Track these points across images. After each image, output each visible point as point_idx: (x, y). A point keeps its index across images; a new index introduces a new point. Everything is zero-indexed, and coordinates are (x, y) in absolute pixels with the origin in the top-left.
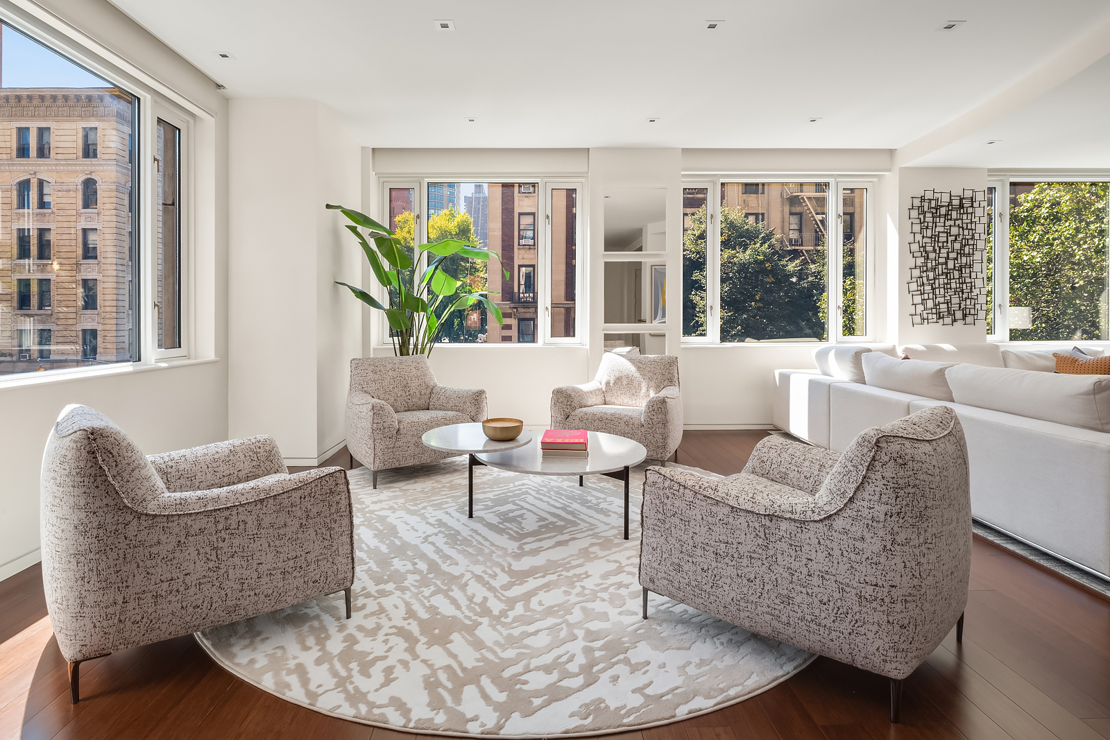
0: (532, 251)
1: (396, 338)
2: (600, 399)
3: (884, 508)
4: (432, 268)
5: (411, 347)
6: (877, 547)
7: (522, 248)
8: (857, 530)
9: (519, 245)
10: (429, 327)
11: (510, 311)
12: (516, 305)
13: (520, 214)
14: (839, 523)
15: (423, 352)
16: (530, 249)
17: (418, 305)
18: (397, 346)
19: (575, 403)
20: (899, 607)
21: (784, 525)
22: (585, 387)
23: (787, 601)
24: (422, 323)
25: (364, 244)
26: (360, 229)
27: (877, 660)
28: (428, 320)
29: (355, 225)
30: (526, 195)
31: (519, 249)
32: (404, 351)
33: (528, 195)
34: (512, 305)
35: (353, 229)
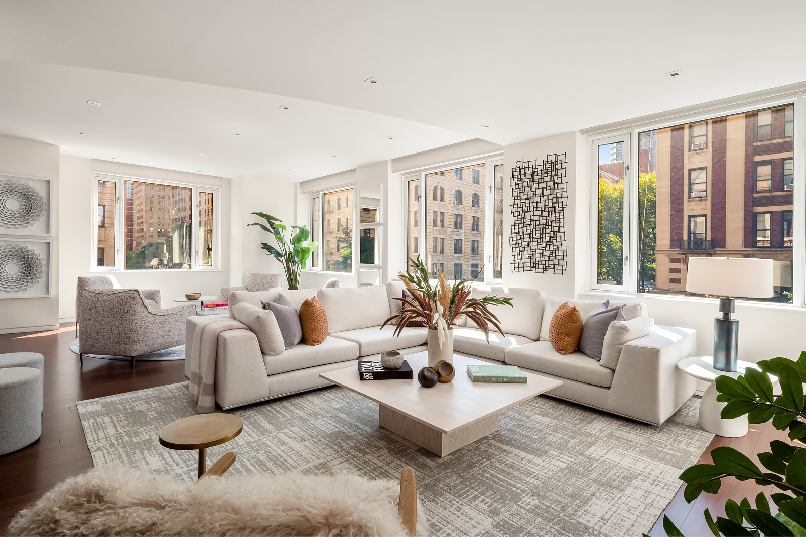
0: (703, 203)
7: (692, 201)
9: (689, 197)
11: (679, 257)
12: (685, 252)
13: (690, 170)
16: (701, 200)
30: (696, 152)
31: (688, 201)
33: (699, 151)
34: (681, 252)
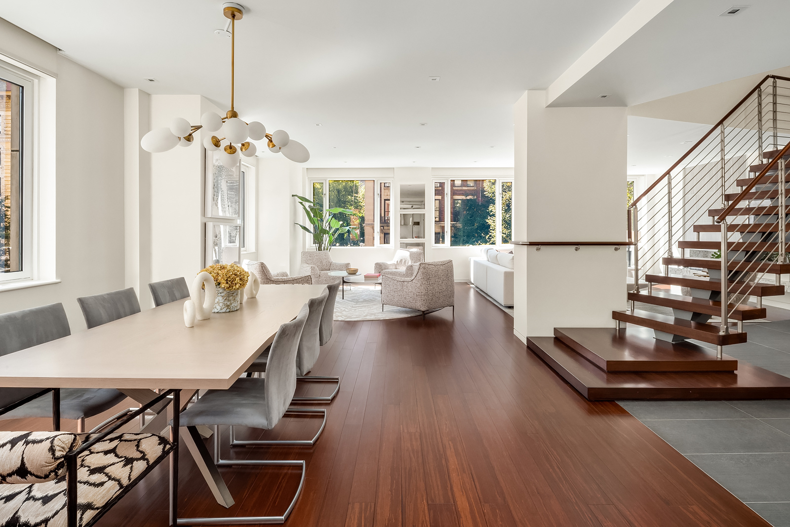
1: (317, 245)
2: (394, 267)
3: (420, 277)
4: (331, 217)
5: (323, 248)
6: (419, 285)
8: (416, 282)
10: (330, 240)
14: (414, 281)
15: (327, 249)
17: (325, 232)
18: (317, 248)
19: (383, 267)
20: (423, 296)
21: (405, 283)
22: (389, 263)
23: (405, 298)
24: (326, 238)
25: (305, 208)
26: (304, 203)
27: (419, 307)
28: (329, 237)
29: (302, 201)
32: (320, 249)
35: (301, 203)
